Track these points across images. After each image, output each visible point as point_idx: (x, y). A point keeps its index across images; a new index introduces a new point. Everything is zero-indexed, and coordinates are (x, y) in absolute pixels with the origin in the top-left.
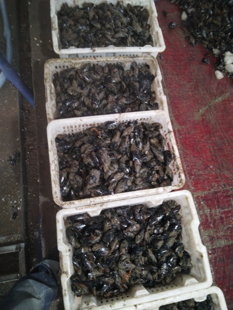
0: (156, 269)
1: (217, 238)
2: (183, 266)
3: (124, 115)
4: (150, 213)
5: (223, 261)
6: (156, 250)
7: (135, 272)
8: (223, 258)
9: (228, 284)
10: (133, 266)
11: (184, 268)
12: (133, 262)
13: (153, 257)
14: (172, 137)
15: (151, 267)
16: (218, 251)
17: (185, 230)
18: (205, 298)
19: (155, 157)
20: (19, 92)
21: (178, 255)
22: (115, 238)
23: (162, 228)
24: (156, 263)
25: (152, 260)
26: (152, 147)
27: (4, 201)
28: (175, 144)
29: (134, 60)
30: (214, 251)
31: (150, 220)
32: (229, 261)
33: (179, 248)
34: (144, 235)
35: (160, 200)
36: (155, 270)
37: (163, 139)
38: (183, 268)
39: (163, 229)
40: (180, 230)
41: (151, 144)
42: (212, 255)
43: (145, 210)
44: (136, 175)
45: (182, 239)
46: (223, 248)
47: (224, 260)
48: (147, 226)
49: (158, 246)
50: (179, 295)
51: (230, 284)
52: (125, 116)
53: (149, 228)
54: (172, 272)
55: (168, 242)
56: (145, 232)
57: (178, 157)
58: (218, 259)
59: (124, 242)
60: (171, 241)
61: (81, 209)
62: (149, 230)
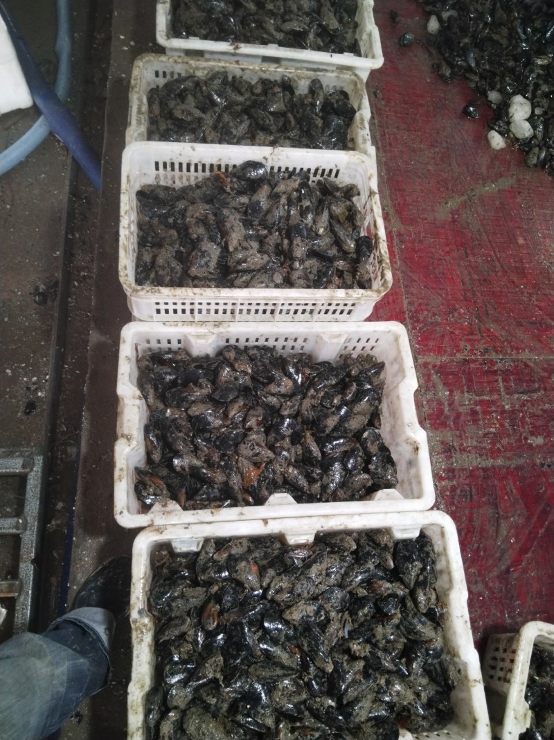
0: (318, 474)
1: (460, 449)
2: (377, 474)
3: (282, 151)
4: (318, 368)
5: (469, 497)
6: (322, 435)
7: (273, 470)
8: (471, 491)
9: (476, 545)
10: (270, 454)
11: (379, 478)
12: (271, 447)
13: (315, 449)
14: (375, 203)
15: (308, 467)
16: (460, 476)
17: (388, 406)
18: (416, 534)
19: (338, 243)
20: (74, 159)
21: (367, 447)
22: (238, 397)
23: (340, 397)
24: (319, 461)
25: (311, 452)
26: (334, 222)
27: (10, 374)
28: (379, 216)
29: (318, 75)
30: (451, 474)
31: (316, 379)
32: (484, 499)
33: (370, 433)
34: (301, 404)
35: (340, 335)
36: (315, 476)
37: (358, 214)
38: (376, 480)
39: (342, 398)
40: (377, 402)
41: (331, 216)
42: (447, 481)
43: (307, 361)
44: (293, 263)
45: (380, 425)
46: (471, 471)
47: (471, 496)
48: (308, 388)
49: (326, 426)
50: (360, 514)
51: (481, 546)
52: (284, 153)
53: (312, 391)
54: (352, 483)
55: (348, 421)
56: (304, 398)
57: (384, 241)
58: (458, 492)
59: (257, 410)
60: (355, 420)
61: (175, 325)
62: (313, 397)
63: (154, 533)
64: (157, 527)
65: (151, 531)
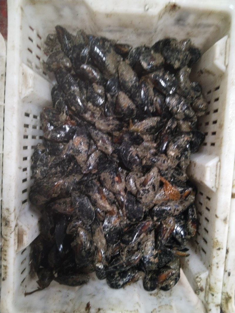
0: (173, 123)
2: (183, 60)
4: (60, 103)
6: (135, 112)
10: (154, 172)
11: (186, 59)
12: (146, 169)
13: (149, 122)
15: (165, 132)
17: (111, 31)
23: (95, 85)
24: (161, 120)
25: (152, 128)
31: (73, 108)
34: (100, 130)
36: (174, 126)
38: (187, 63)
39: (97, 83)
40: (106, 43)
43: (51, 114)
45: (128, 46)
48: (84, 119)
49: (129, 107)
53: (87, 116)
54: (186, 89)
55: (125, 82)
56: (94, 125)
59: (104, 179)
60: (124, 73)
62: (93, 115)
63: (229, 305)
64: (224, 301)
65: (227, 307)
